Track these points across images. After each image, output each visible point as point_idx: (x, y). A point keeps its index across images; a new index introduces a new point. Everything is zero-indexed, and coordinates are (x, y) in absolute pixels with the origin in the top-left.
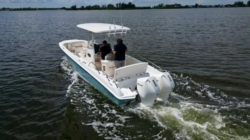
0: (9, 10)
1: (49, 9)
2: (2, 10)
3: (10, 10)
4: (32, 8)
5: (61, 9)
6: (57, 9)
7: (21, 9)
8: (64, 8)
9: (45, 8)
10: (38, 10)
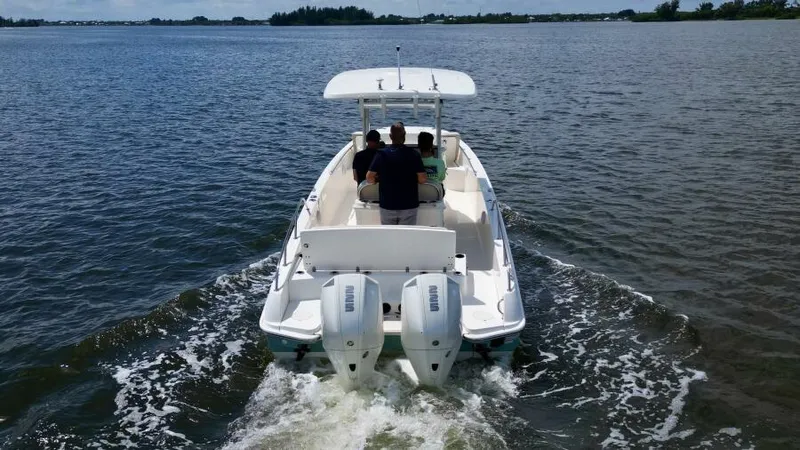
0: (443, 23)
1: (574, 18)
2: (425, 22)
3: (447, 20)
4: (516, 16)
5: (614, 17)
6: (601, 17)
7: (478, 20)
8: (628, 15)
9: (558, 15)
10: (533, 21)
